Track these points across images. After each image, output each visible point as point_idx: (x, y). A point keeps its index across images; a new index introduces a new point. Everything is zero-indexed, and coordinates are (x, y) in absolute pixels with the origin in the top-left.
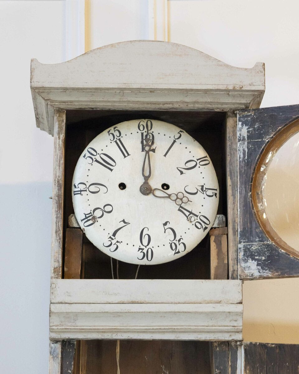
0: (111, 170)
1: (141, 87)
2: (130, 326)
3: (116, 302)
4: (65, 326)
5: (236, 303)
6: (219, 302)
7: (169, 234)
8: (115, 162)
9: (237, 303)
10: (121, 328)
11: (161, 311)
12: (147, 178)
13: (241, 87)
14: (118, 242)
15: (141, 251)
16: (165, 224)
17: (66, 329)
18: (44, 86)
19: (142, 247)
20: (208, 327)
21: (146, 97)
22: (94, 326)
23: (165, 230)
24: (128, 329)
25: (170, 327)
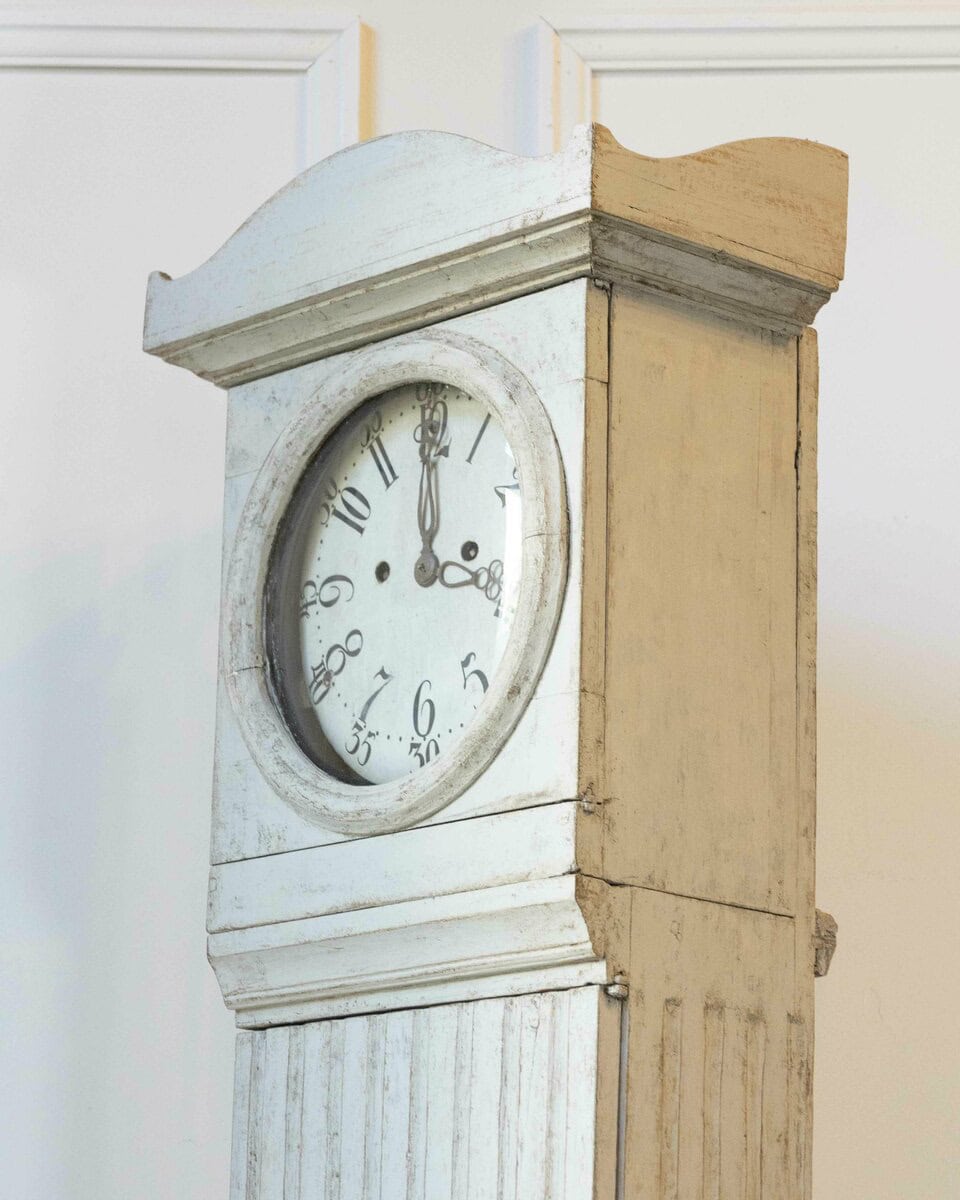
0: (361, 530)
1: (341, 285)
2: (367, 975)
3: (324, 910)
4: (250, 992)
5: (560, 873)
6: (525, 878)
7: (474, 691)
8: (368, 507)
9: (564, 874)
10: (353, 981)
11: (412, 923)
12: (429, 536)
13: (539, 213)
14: (370, 735)
15: (414, 751)
16: (465, 663)
17: (252, 999)
18: (165, 342)
19: (418, 740)
20: (521, 955)
21: (372, 308)
22: (302, 985)
23: (465, 679)
24: (364, 983)
25: (445, 966)
